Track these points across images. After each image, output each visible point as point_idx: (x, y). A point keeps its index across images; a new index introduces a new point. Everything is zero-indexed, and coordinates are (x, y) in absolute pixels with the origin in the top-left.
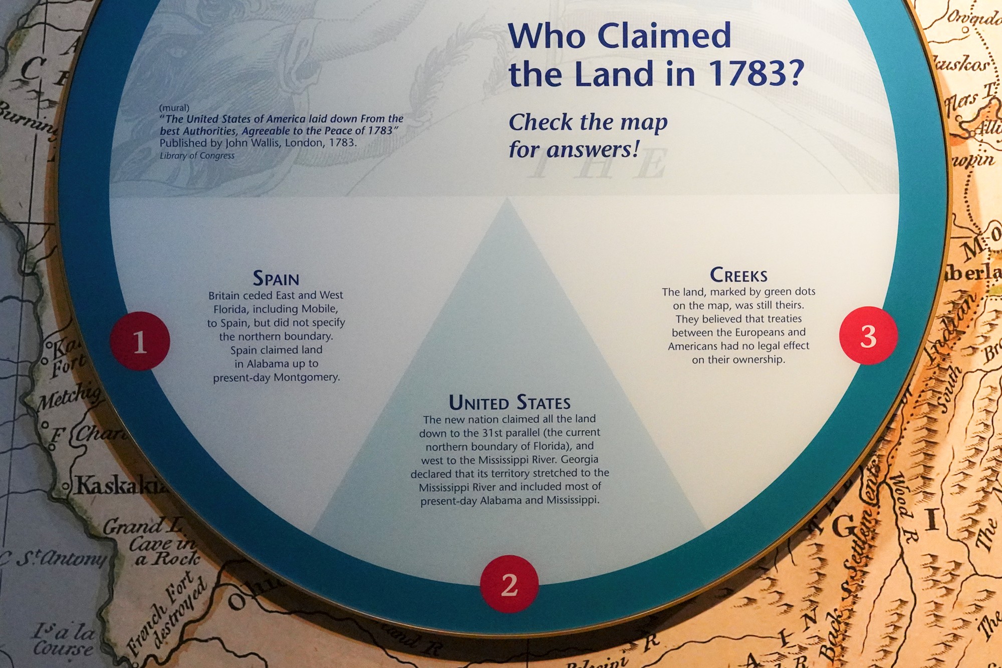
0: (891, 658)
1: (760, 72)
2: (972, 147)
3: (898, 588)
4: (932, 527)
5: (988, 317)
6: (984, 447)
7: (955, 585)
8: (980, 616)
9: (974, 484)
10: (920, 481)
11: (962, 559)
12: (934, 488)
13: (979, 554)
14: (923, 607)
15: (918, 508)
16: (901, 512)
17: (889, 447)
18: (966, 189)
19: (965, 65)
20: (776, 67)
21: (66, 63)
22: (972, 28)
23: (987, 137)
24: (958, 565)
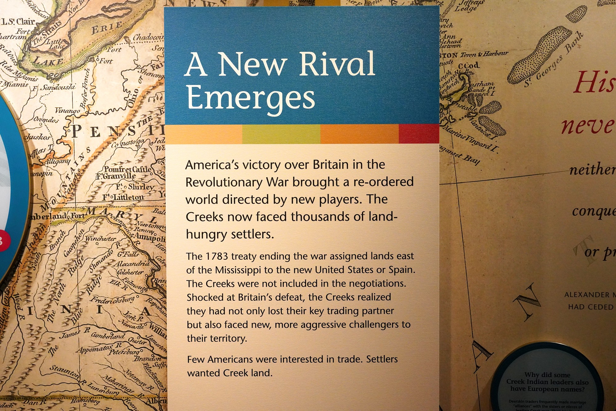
0: (15, 364)
2: (44, 169)
3: (17, 337)
4: (30, 314)
5: (51, 233)
6: (50, 283)
7: (39, 336)
8: (49, 347)
9: (46, 297)
10: (25, 296)
11: (42, 326)
12: (31, 299)
13: (48, 324)
14: (27, 344)
15: (25, 307)
16: (18, 308)
17: (13, 283)
18: (42, 185)
19: (40, 137)
22: (43, 124)
23: (49, 165)
24: (40, 328)
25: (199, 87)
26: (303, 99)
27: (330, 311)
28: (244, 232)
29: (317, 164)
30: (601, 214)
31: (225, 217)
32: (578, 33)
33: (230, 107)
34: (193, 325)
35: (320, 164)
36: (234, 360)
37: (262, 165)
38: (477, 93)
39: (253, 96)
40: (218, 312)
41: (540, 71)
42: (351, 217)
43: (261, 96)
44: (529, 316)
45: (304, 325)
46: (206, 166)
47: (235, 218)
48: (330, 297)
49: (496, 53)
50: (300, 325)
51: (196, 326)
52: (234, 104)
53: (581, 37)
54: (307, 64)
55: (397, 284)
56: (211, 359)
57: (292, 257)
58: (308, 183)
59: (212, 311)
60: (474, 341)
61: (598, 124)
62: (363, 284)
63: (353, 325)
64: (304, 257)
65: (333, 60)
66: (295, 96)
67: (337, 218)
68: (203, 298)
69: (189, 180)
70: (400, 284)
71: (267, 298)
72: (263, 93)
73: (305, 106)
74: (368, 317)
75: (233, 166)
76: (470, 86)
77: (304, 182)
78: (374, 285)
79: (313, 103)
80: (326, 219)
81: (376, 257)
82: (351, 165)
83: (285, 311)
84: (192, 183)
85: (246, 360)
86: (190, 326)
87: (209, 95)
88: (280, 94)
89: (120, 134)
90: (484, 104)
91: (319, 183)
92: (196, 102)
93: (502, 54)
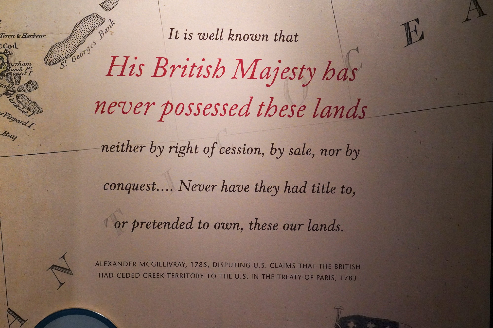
30: (129, 189)
32: (110, 21)
38: (16, 72)
41: (76, 55)
44: (61, 284)
49: (34, 36)
53: (113, 24)
60: (9, 309)
61: (128, 106)
76: (9, 65)
90: (22, 83)
93: (40, 36)
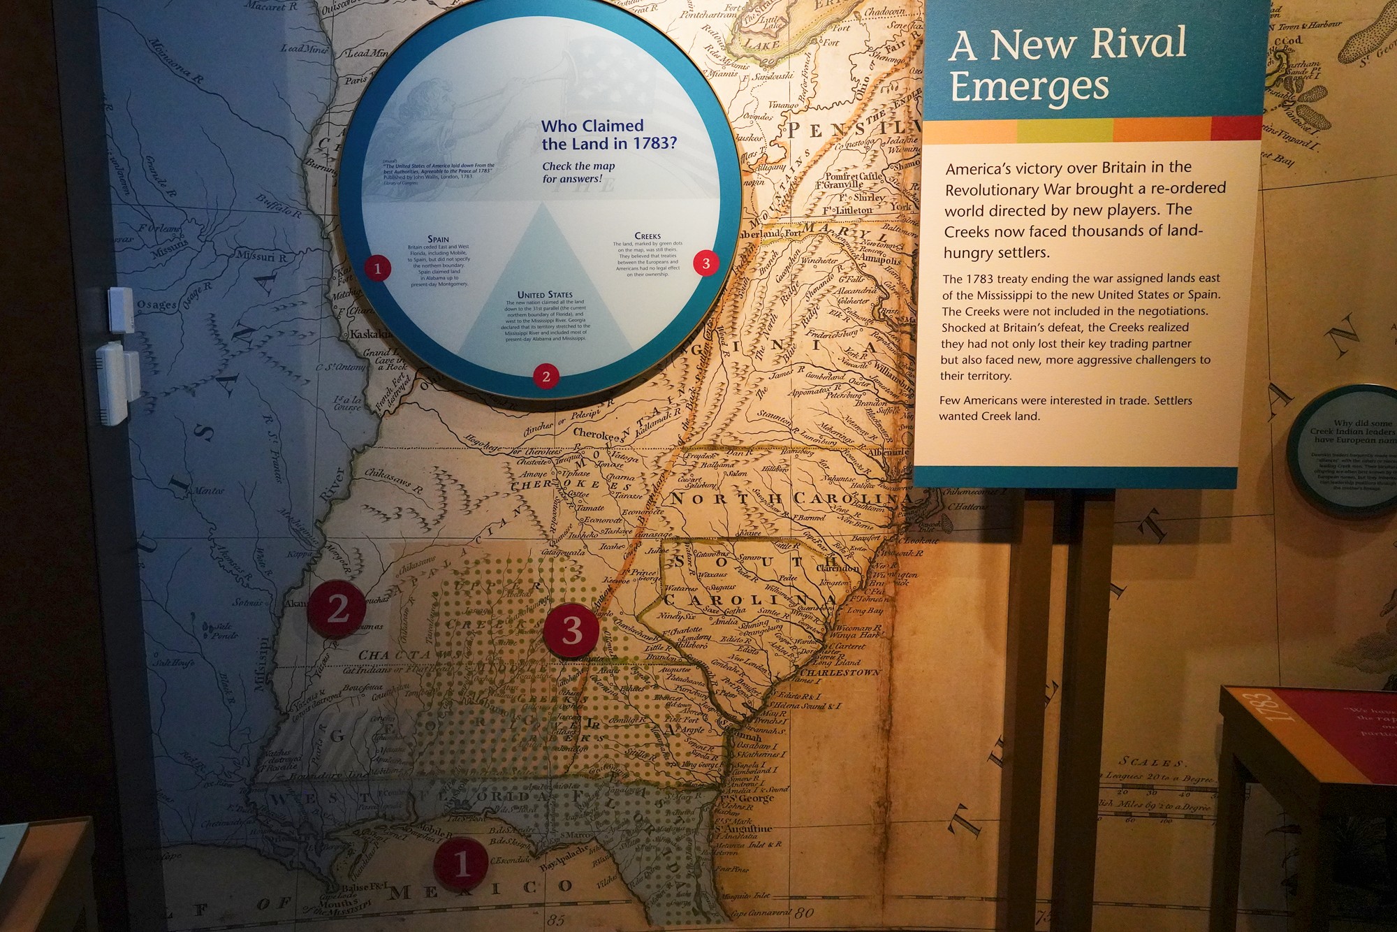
0: (718, 409)
1: (656, 143)
2: (754, 177)
3: (721, 377)
4: (736, 350)
5: (761, 254)
6: (759, 314)
7: (746, 376)
8: (757, 390)
9: (755, 330)
10: (731, 329)
11: (749, 364)
12: (737, 332)
13: (757, 362)
14: (732, 386)
15: (730, 341)
16: (722, 343)
17: (717, 314)
18: (752, 196)
19: (751, 138)
20: (664, 140)
21: (339, 140)
22: (754, 121)
23: (761, 172)
24: (747, 367)
25: (967, 73)
26: (1094, 87)
27: (1113, 344)
28: (1014, 250)
29: (1107, 167)
31: (992, 233)
33: (1004, 98)
34: (948, 361)
35: (1110, 167)
36: (995, 401)
37: (1039, 169)
38: (1297, 75)
39: (1032, 85)
40: (979, 345)
41: (1383, 47)
42: (1146, 231)
43: (1042, 84)
44: (1342, 353)
45: (1081, 361)
46: (970, 170)
47: (1003, 233)
48: (1114, 327)
49: (1326, 25)
50: (1076, 360)
51: (951, 362)
52: (1008, 94)
54: (1102, 44)
55: (1197, 311)
56: (967, 400)
57: (1071, 279)
58: (1095, 190)
59: (971, 344)
60: (1271, 384)
62: (1155, 312)
63: (1140, 361)
64: (1086, 279)
65: (1134, 38)
66: (1084, 83)
67: (1128, 232)
68: (962, 329)
69: (950, 188)
70: (1201, 312)
71: (1039, 328)
72: (1045, 80)
73: (1096, 96)
74: (1158, 351)
75: (1004, 170)
76: (1288, 66)
77: (1090, 189)
78: (1170, 313)
79: (1106, 92)
80: (1114, 234)
81: (1174, 279)
82: (1149, 168)
83: (1058, 344)
84: (953, 191)
85: (1010, 401)
86: (944, 361)
87: (978, 84)
88: (1066, 81)
89: (846, 133)
90: (1304, 91)
91: (1109, 190)
92: (961, 93)
93: (1334, 24)
